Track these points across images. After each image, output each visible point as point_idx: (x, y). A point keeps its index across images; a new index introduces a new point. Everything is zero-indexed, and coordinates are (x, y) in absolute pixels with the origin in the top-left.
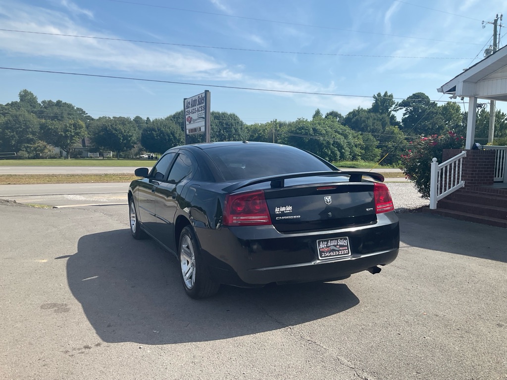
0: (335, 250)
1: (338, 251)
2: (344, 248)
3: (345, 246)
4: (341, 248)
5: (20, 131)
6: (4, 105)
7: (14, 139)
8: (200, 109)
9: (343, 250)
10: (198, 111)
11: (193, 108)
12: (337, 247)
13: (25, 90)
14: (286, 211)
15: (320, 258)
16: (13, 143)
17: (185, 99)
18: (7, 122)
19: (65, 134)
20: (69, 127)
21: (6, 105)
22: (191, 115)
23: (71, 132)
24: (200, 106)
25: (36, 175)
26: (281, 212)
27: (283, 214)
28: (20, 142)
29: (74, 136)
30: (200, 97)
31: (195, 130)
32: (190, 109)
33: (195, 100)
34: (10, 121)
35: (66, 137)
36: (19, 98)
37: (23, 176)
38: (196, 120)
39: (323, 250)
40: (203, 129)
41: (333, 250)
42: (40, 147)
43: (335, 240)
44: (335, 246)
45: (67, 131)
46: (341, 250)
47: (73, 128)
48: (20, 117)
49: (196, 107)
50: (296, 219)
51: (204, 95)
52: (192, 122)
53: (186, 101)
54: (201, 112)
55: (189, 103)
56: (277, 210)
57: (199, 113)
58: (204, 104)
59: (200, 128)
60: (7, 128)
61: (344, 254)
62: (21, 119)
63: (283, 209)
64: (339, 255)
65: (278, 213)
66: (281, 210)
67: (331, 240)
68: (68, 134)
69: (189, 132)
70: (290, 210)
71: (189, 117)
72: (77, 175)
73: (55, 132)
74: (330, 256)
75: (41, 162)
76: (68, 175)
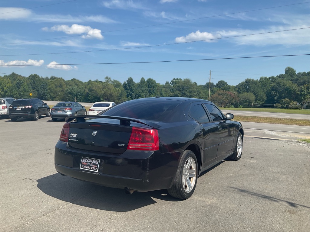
0: (89, 166)
1: (91, 167)
2: (95, 166)
3: (96, 165)
4: (93, 166)
5: (280, 92)
6: (275, 76)
7: (276, 96)
9: (94, 167)
12: (92, 164)
13: (289, 67)
15: (80, 168)
16: (276, 99)
18: (273, 86)
19: (300, 93)
20: (304, 89)
21: (276, 77)
23: (305, 92)
25: (270, 118)
27: (73, 137)
28: (280, 98)
29: (306, 95)
34: (275, 86)
35: (301, 95)
36: (285, 72)
37: (261, 117)
39: (83, 163)
41: (88, 165)
42: (288, 101)
43: (92, 159)
44: (90, 163)
45: (302, 91)
46: (93, 167)
47: (306, 89)
48: (281, 83)
60: (273, 90)
61: (94, 170)
62: (281, 84)
63: (73, 134)
64: (90, 169)
67: (89, 159)
68: (303, 93)
72: (295, 120)
73: (294, 92)
74: (86, 168)
75: (282, 111)
76: (288, 119)
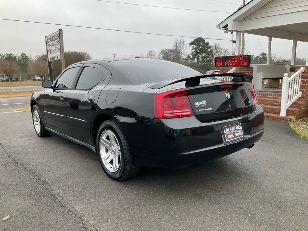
8: (56, 43)
10: (55, 44)
11: (51, 43)
14: (202, 104)
17: (46, 36)
22: (51, 48)
24: (56, 40)
26: (199, 105)
30: (56, 34)
31: (54, 58)
32: (50, 43)
33: (53, 37)
38: (54, 51)
40: (59, 58)
49: (54, 42)
50: (210, 110)
51: (58, 33)
52: (52, 53)
53: (47, 37)
54: (57, 45)
55: (49, 39)
56: (196, 104)
57: (56, 46)
58: (59, 39)
59: (57, 57)
65: (197, 106)
66: (199, 104)
69: (50, 60)
70: (205, 104)
71: (50, 49)
